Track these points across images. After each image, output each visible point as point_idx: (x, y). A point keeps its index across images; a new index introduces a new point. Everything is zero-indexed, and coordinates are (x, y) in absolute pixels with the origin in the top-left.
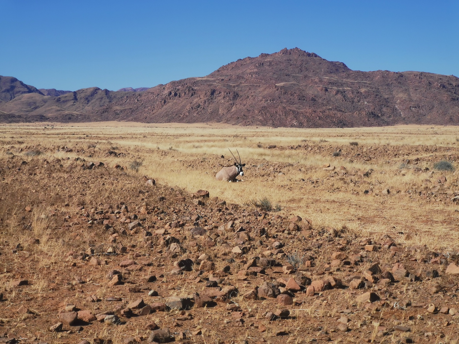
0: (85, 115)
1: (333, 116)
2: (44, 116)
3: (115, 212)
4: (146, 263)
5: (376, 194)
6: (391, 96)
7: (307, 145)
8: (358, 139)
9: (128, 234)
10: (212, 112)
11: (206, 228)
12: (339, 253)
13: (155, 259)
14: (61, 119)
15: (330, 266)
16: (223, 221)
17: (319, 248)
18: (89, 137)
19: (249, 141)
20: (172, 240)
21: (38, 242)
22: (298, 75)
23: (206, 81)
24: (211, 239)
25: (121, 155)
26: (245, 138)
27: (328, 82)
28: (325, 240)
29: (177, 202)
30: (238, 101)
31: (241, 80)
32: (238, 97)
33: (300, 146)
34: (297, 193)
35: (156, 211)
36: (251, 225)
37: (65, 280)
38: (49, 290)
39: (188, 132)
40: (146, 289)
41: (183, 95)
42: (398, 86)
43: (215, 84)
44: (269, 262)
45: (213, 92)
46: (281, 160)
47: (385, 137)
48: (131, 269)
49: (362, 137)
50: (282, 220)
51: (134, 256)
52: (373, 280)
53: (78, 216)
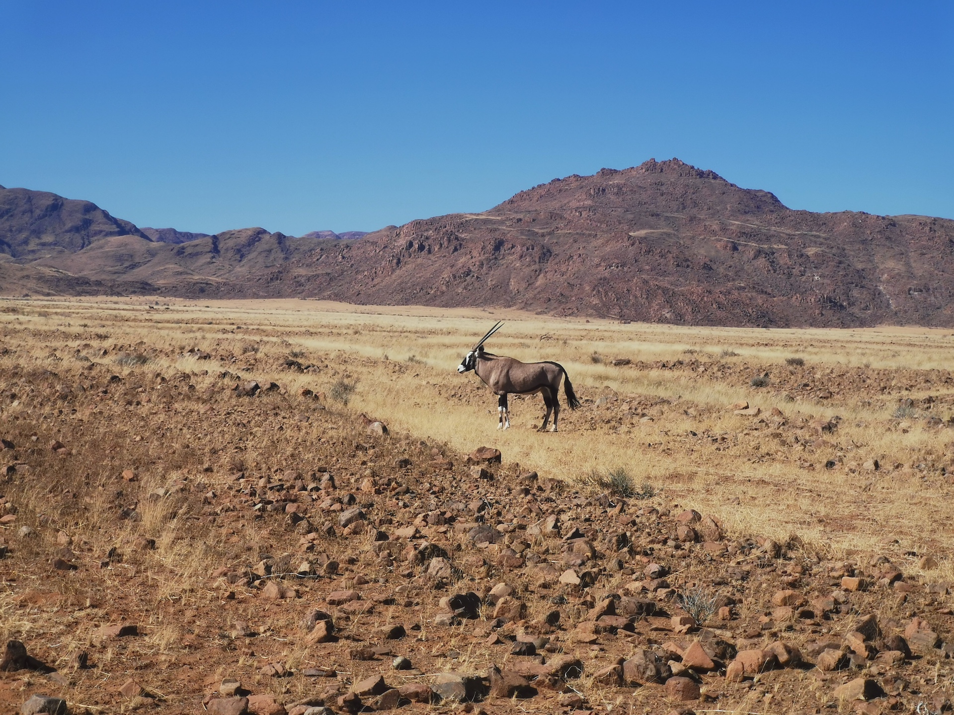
0: (235, 285)
1: (748, 301)
2: (150, 285)
3: (309, 488)
4: (382, 597)
5: (851, 470)
6: (870, 266)
7: (697, 361)
8: (803, 351)
9: (338, 535)
10: (495, 286)
11: (500, 528)
12: (789, 592)
13: (400, 589)
14: (184, 290)
15: (771, 620)
16: (535, 514)
17: (744, 580)
18: (242, 330)
19: (573, 349)
20: (433, 551)
21: (151, 544)
22: (676, 215)
23: (485, 222)
24: (514, 551)
25: (311, 369)
26: (565, 343)
27: (740, 232)
28: (755, 564)
29: (435, 471)
30: (550, 265)
31: (557, 221)
32: (551, 256)
33: (681, 363)
34: (684, 462)
35: (394, 489)
36: (596, 526)
37: (215, 629)
38: (182, 648)
39: (444, 325)
40: (387, 654)
41: (436, 249)
42: (884, 245)
43: (504, 228)
44: (640, 606)
45: (499, 245)
46: (642, 390)
47: (859, 351)
48: (351, 609)
49: (810, 349)
50: (660, 518)
51: (355, 581)
52: (867, 653)
53: (232, 493)
